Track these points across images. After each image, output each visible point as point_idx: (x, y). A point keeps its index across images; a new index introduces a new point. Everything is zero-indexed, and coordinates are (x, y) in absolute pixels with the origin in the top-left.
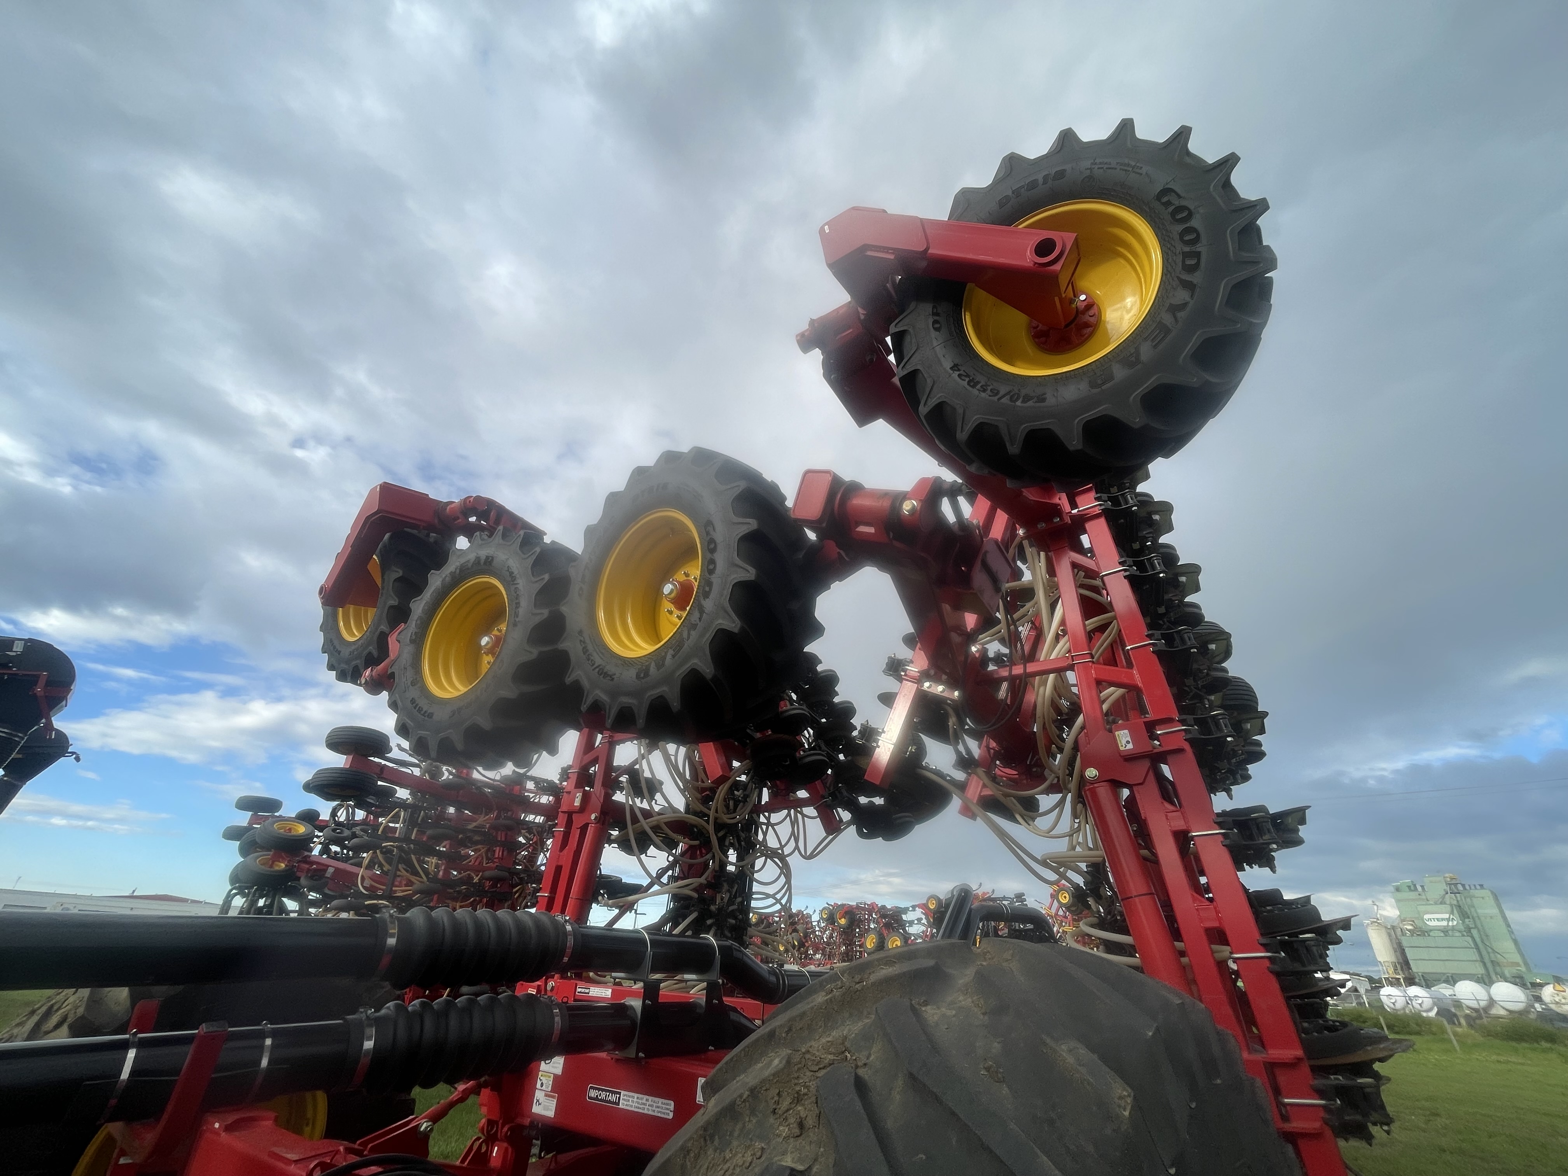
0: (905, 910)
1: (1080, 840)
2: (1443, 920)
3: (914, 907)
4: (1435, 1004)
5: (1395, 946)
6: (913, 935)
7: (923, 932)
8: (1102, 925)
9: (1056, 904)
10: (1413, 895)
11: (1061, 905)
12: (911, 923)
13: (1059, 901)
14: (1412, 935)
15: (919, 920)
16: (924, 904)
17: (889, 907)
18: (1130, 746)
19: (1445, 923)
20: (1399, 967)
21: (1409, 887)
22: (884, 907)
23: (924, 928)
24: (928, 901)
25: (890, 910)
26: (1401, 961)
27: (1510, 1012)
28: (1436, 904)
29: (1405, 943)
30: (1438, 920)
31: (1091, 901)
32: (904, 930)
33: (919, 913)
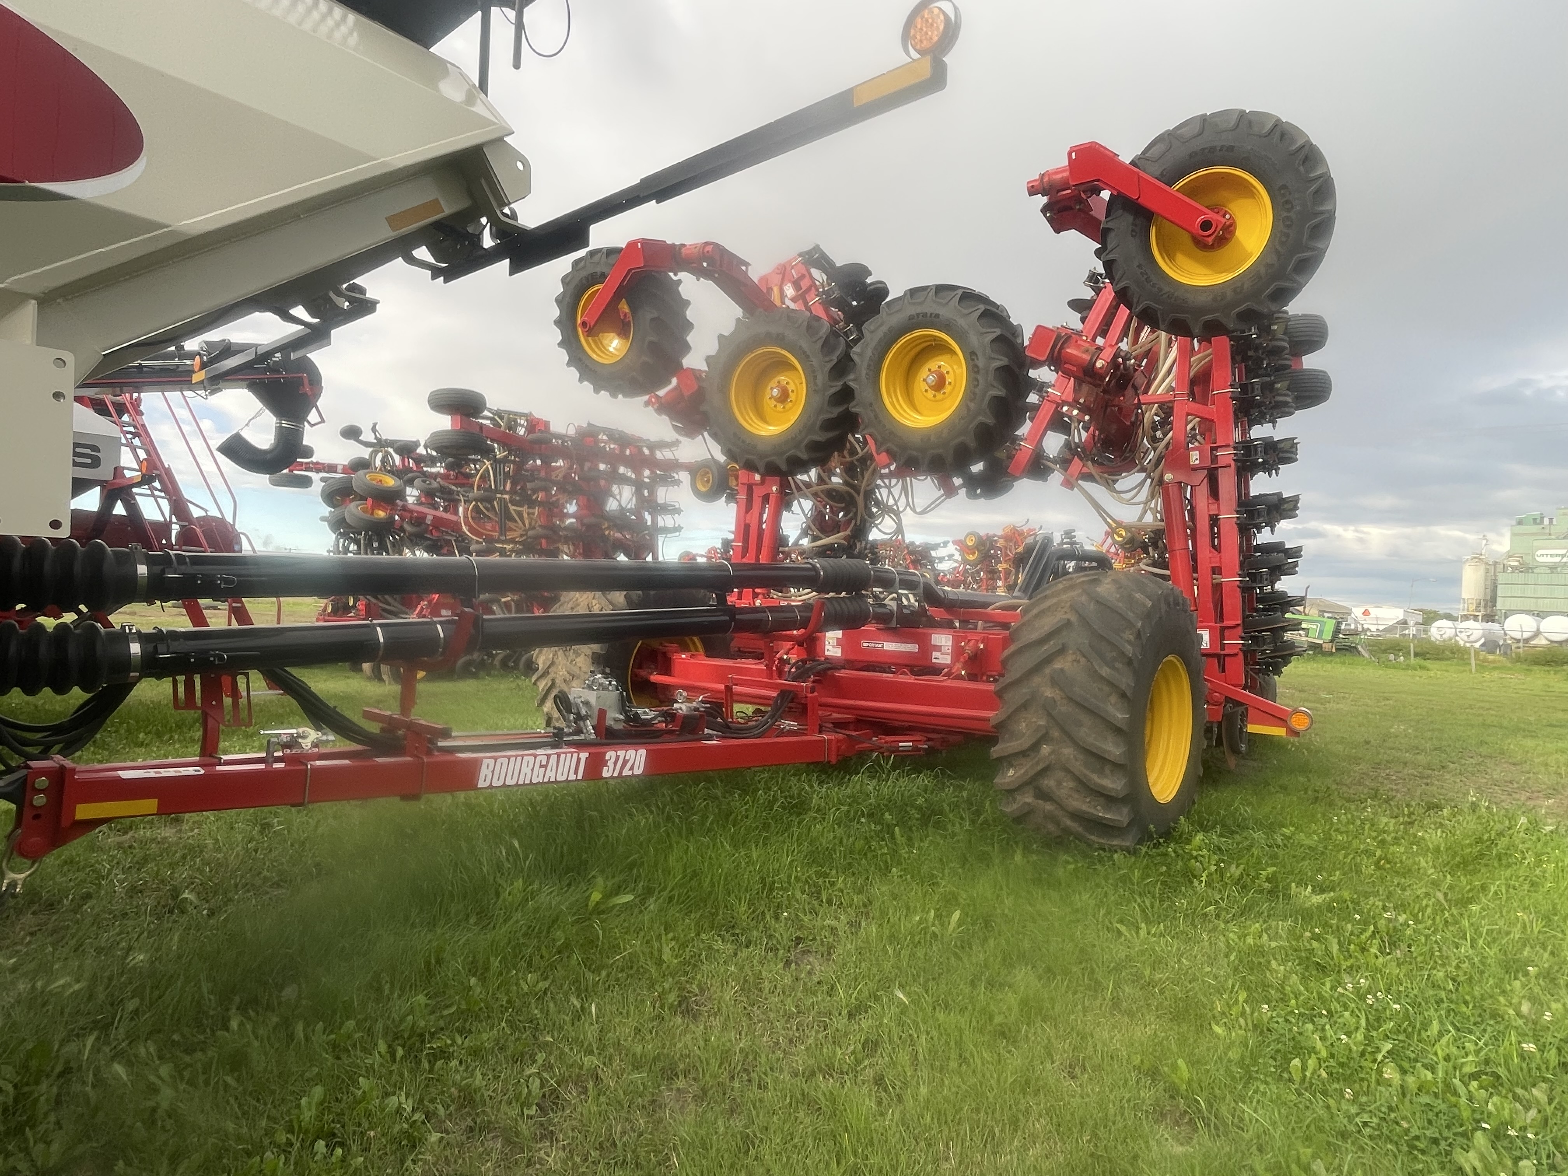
0: (936, 547)
1: (1152, 505)
2: (1557, 555)
3: (945, 544)
4: (1483, 636)
5: (1489, 583)
6: (943, 571)
7: (954, 569)
8: (1154, 565)
9: (1109, 540)
10: (1535, 529)
11: (1115, 542)
12: (941, 559)
13: (1113, 538)
14: (1513, 572)
15: (950, 557)
16: (960, 541)
17: (917, 543)
18: (1197, 462)
19: (1557, 559)
20: (1483, 603)
21: (1535, 520)
22: (912, 543)
23: (956, 565)
24: (967, 536)
25: (919, 546)
26: (1489, 598)
27: (1551, 642)
28: (1558, 538)
29: (1501, 578)
30: (1552, 556)
31: (1150, 549)
32: (932, 566)
33: (952, 549)
